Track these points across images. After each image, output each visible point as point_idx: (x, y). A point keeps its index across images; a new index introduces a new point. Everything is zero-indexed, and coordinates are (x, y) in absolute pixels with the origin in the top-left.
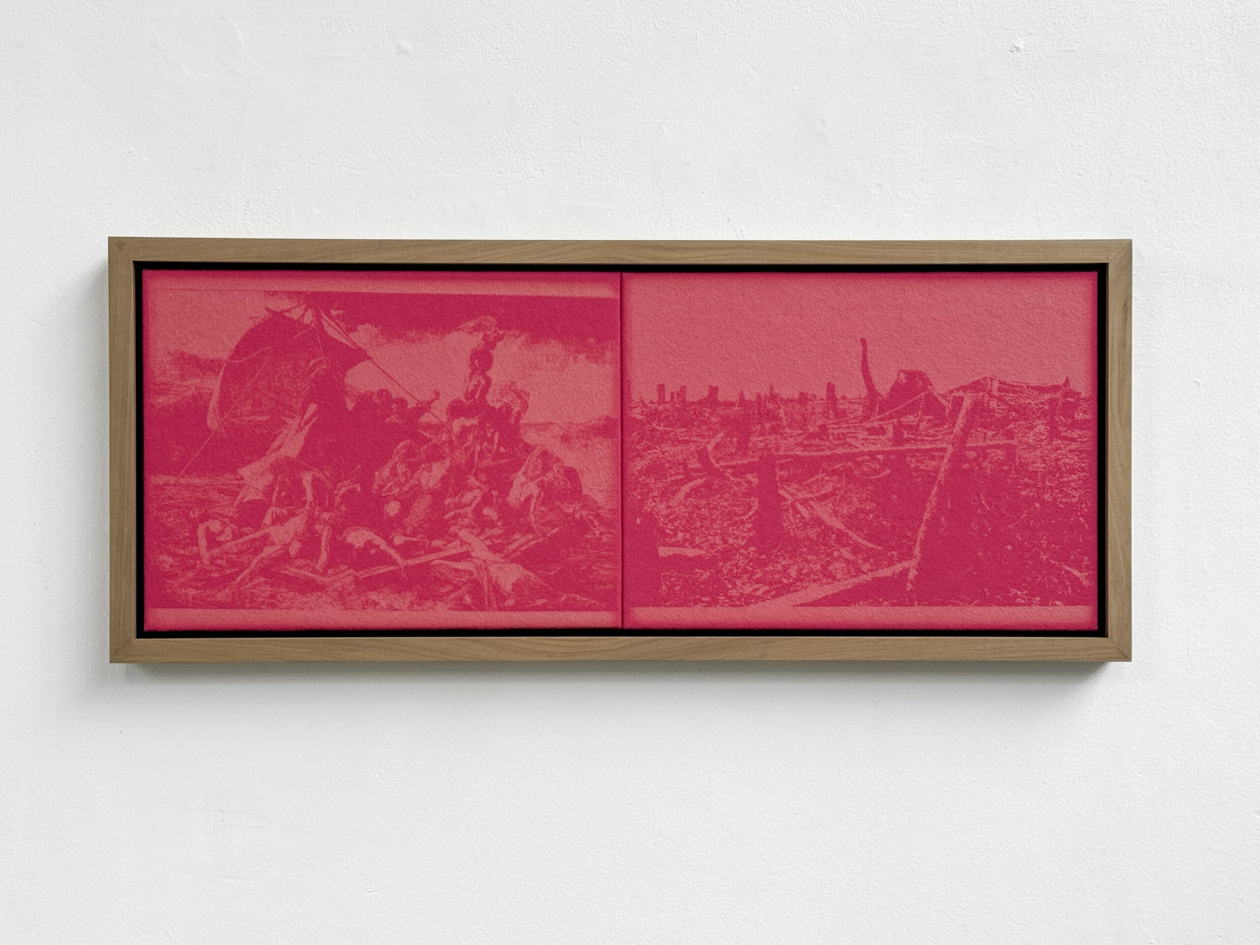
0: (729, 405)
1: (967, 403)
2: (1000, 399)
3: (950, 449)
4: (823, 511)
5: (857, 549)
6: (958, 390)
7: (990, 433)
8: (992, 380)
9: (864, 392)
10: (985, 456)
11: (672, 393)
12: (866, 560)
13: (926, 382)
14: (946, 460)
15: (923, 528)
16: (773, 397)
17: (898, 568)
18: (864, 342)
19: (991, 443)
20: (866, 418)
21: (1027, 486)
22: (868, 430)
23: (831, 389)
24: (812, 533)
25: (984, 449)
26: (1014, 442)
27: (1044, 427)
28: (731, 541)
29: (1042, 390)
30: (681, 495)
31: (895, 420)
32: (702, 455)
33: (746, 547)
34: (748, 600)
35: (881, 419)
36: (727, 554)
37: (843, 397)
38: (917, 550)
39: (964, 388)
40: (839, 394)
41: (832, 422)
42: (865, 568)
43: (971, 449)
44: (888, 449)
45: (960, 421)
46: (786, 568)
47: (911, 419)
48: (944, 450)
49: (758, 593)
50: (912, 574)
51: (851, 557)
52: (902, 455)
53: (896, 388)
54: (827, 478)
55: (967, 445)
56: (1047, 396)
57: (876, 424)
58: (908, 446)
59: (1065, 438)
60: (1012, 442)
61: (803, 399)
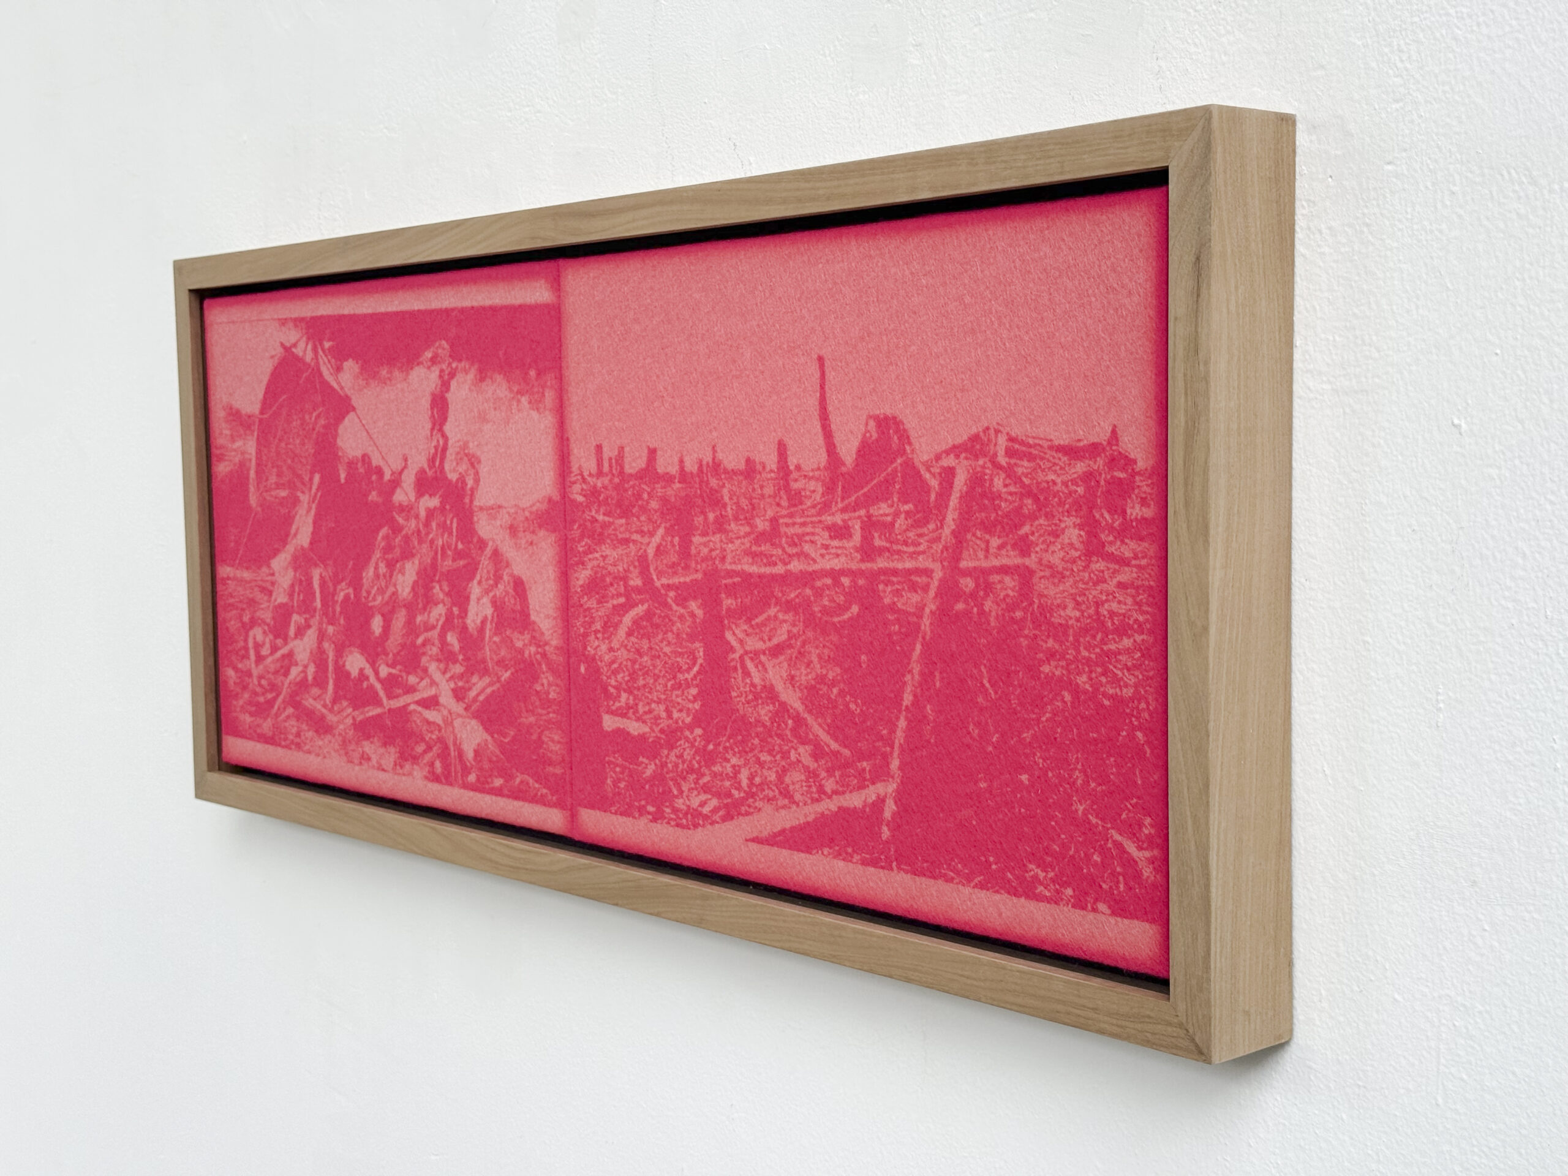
0: (668, 479)
1: (960, 481)
2: (1009, 472)
3: (938, 574)
4: (776, 673)
5: (818, 752)
6: (947, 452)
7: (995, 542)
8: (997, 432)
9: (822, 458)
10: (989, 588)
11: (610, 459)
12: (830, 772)
13: (905, 437)
14: (932, 593)
15: (902, 723)
16: (716, 467)
17: (871, 794)
18: (821, 359)
19: (996, 562)
20: (826, 507)
21: (1051, 655)
22: (828, 528)
23: (782, 449)
24: (765, 712)
25: (986, 572)
26: (1031, 561)
27: (1077, 531)
28: (676, 715)
29: (1072, 452)
30: (622, 632)
31: (862, 512)
32: (643, 562)
33: (691, 728)
34: (695, 819)
35: (844, 510)
36: (672, 737)
37: (798, 468)
38: (895, 764)
39: (955, 450)
40: (792, 461)
41: (784, 512)
42: (829, 785)
43: (966, 573)
44: (854, 566)
45: (951, 516)
46: (736, 770)
47: (882, 510)
48: (928, 573)
49: (706, 810)
50: (890, 808)
51: (813, 765)
52: (873, 577)
53: (865, 450)
54: (781, 616)
55: (963, 564)
56: (1080, 467)
57: (838, 519)
58: (881, 563)
59: (1111, 558)
60: (1027, 561)
61: (750, 470)
